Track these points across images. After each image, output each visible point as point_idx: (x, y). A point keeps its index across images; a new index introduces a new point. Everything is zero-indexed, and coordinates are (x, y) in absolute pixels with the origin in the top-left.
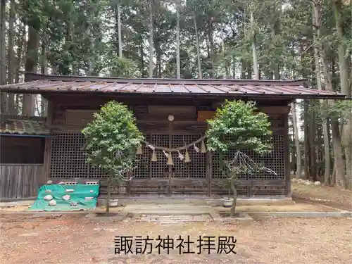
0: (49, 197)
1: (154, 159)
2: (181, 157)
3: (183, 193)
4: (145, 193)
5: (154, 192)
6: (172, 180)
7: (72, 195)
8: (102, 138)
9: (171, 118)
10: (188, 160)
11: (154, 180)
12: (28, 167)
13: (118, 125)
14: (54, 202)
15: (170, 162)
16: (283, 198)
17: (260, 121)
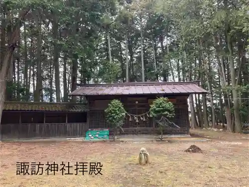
0: (90, 135)
1: (130, 120)
2: (142, 119)
3: (143, 133)
4: (127, 134)
5: (130, 133)
6: (138, 128)
7: (99, 135)
8: (112, 113)
9: (137, 102)
10: (144, 120)
11: (131, 128)
12: (81, 124)
13: (118, 108)
14: (92, 137)
15: (137, 121)
16: (186, 136)
17: (169, 105)
